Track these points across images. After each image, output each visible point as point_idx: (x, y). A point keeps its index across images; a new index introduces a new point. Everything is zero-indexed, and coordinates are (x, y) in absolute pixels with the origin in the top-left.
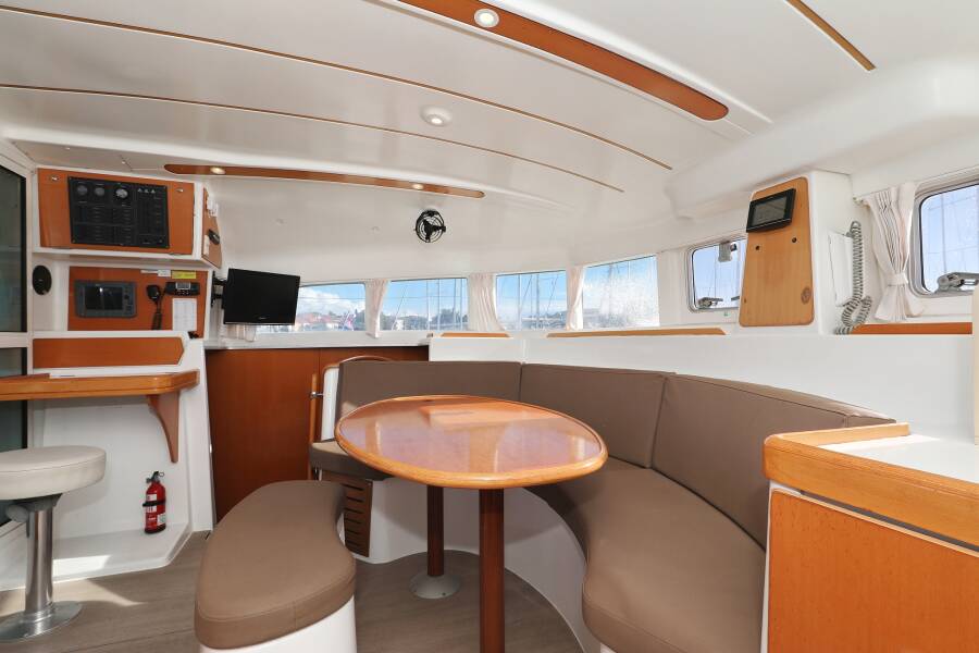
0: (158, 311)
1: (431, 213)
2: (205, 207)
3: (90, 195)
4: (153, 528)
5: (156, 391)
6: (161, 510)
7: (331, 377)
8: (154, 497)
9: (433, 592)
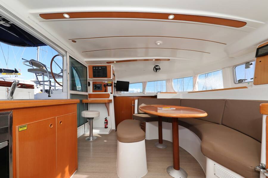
0: (106, 89)
1: (157, 66)
2: (113, 69)
3: (96, 69)
4: (106, 127)
5: (106, 102)
6: (107, 124)
7: (136, 101)
8: (106, 122)
9: (160, 147)
